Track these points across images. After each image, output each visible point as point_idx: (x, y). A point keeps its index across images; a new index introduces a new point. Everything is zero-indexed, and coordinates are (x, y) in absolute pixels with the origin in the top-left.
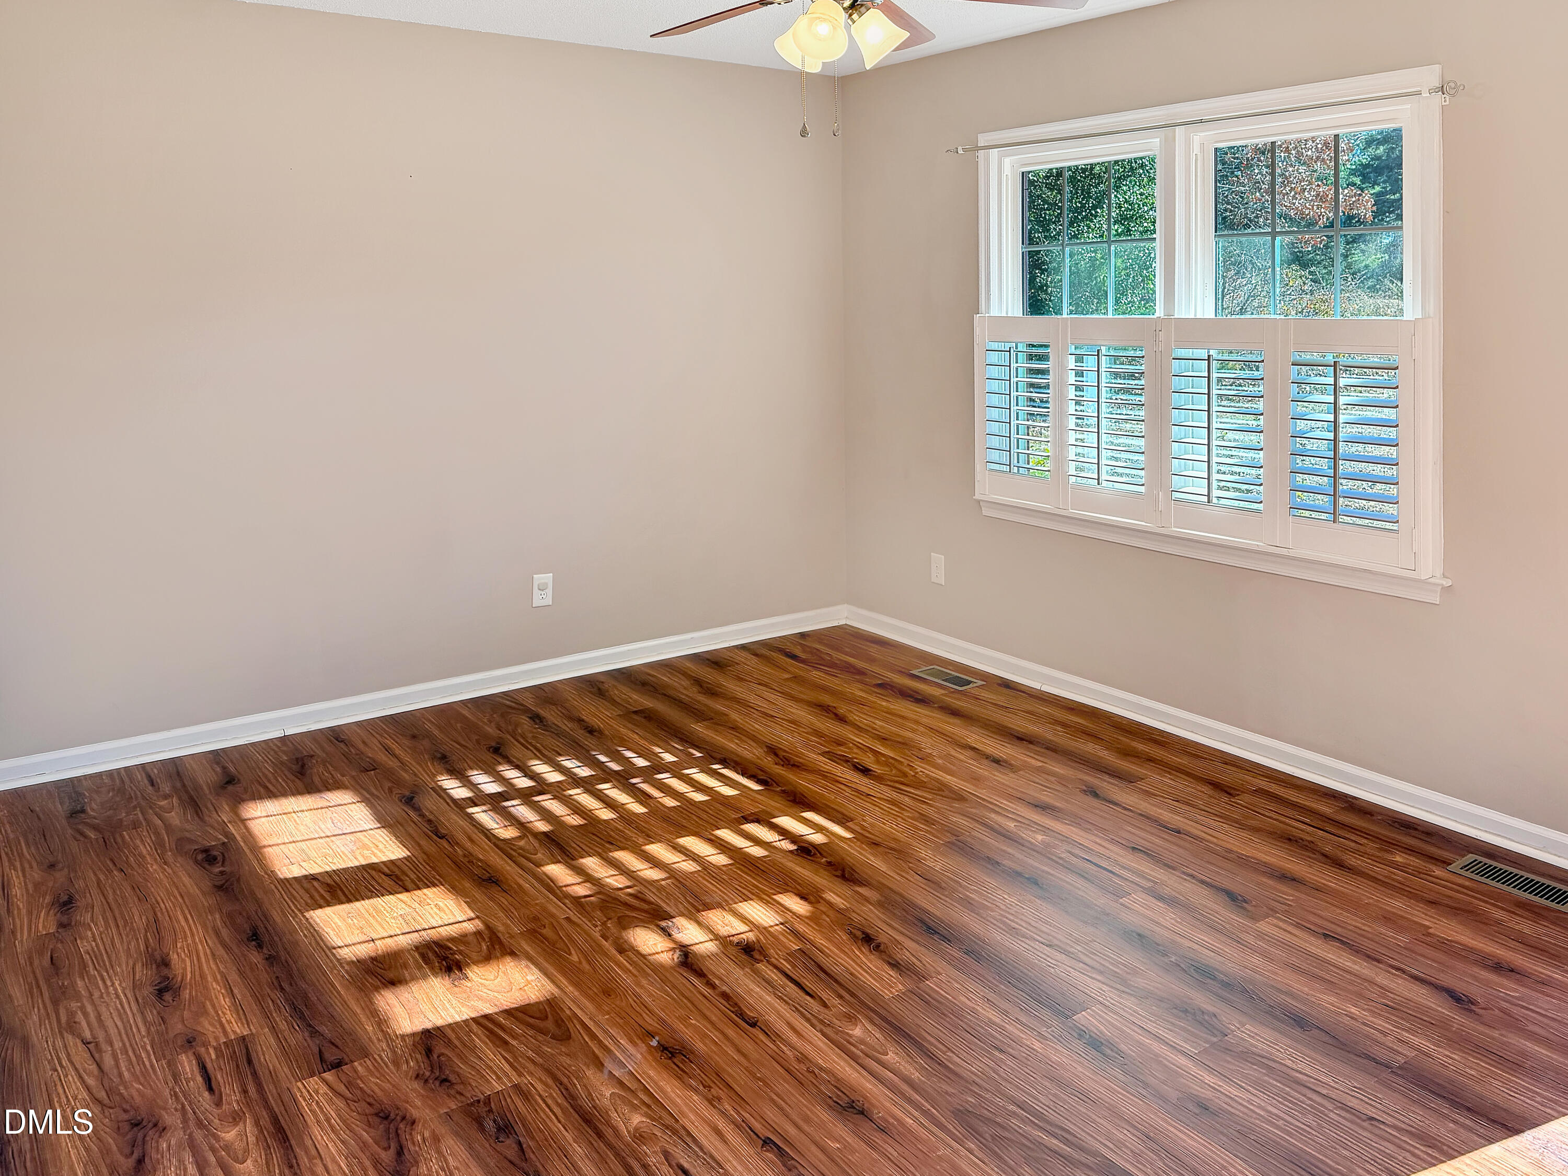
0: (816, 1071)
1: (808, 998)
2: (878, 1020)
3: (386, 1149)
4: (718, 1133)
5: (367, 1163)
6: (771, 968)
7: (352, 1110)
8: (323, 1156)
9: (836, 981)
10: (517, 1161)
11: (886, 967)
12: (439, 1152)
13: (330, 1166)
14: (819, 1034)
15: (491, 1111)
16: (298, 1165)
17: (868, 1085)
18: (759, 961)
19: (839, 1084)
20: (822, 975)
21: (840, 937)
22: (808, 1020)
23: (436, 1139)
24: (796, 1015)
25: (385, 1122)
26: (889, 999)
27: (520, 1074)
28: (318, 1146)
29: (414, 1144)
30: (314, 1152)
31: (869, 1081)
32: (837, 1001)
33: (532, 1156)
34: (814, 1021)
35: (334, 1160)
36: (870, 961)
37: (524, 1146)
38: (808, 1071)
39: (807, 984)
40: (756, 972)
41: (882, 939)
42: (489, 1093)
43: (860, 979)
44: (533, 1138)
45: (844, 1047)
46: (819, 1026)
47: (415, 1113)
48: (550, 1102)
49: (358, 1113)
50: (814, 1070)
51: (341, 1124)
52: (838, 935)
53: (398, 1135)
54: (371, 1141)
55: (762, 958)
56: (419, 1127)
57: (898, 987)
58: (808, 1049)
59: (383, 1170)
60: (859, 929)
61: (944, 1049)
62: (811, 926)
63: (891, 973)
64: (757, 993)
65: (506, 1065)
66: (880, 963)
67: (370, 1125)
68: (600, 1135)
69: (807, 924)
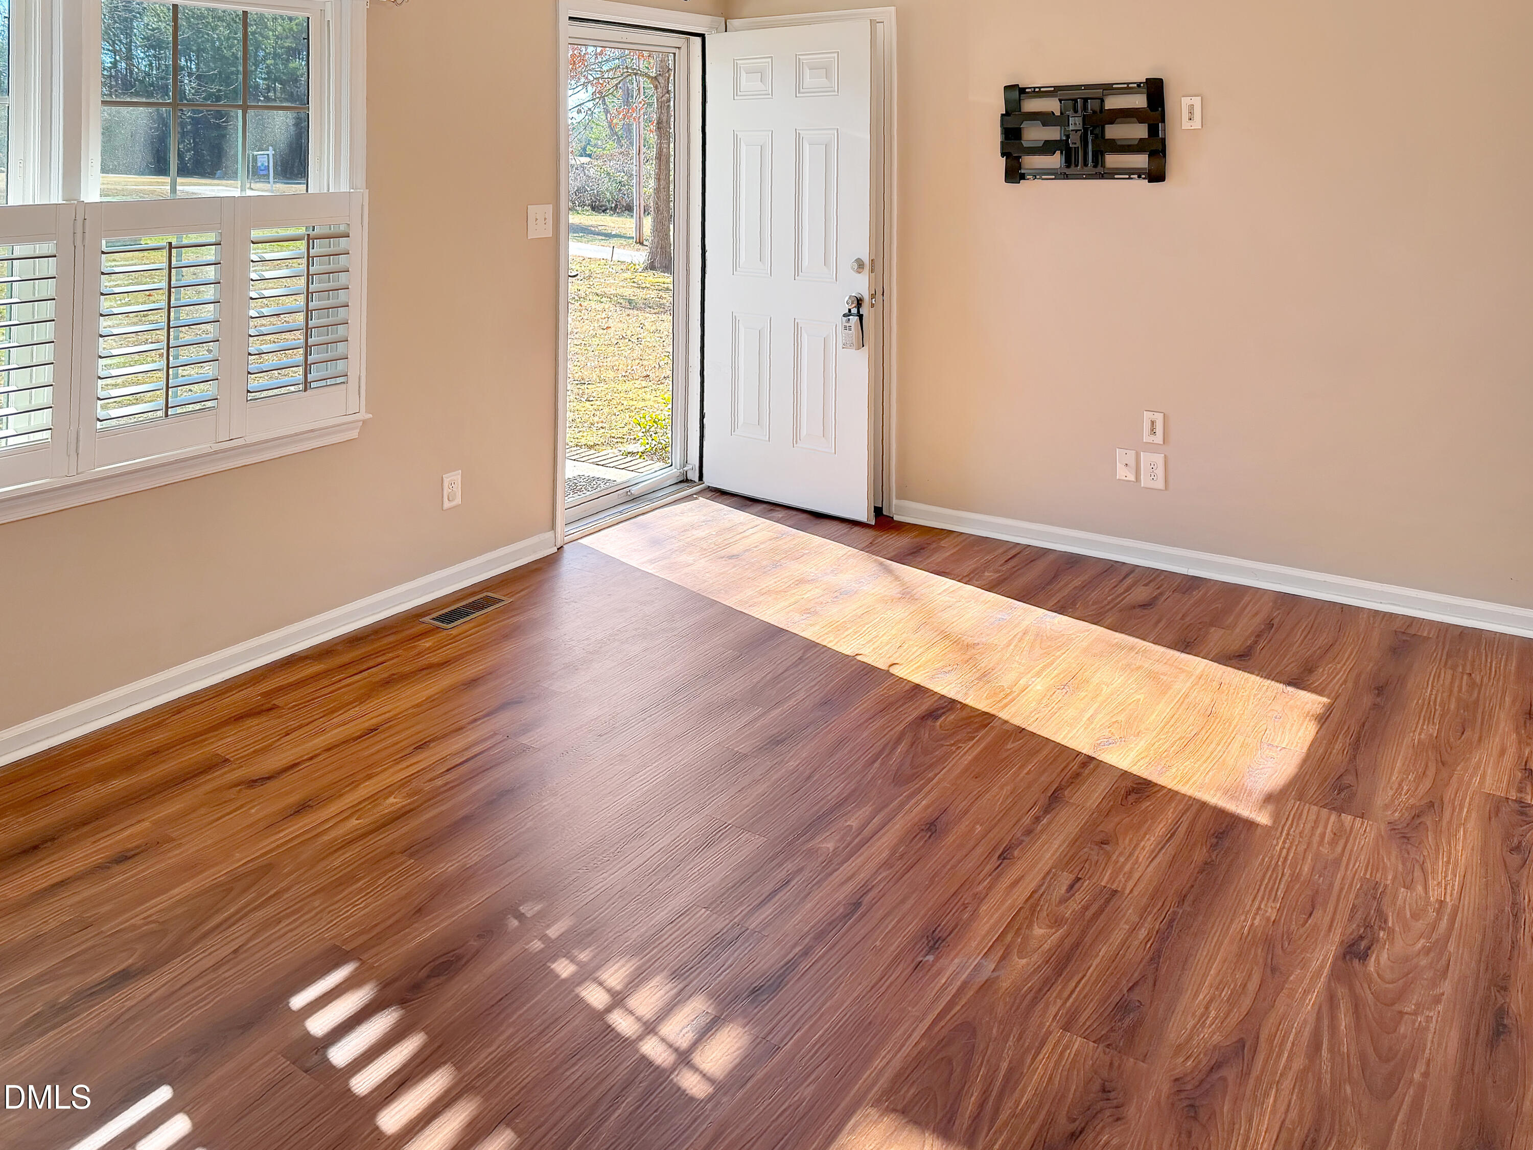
3: (1224, 1079)
4: (1016, 883)
5: (1252, 1082)
7: (1210, 1145)
8: (1280, 1123)
10: (1150, 981)
12: (1190, 1038)
13: (1283, 1109)
15: (1112, 1030)
16: (1307, 1136)
23: (1179, 1049)
25: (1197, 1104)
27: (1049, 1033)
28: (1275, 1137)
29: (1199, 1062)
30: (1284, 1135)
33: (1136, 974)
35: (1274, 1111)
37: (1131, 985)
38: (901, 859)
42: (1091, 1044)
44: (1118, 983)
45: (855, 848)
47: (1166, 1088)
48: (1066, 994)
49: (1209, 1135)
51: (1234, 1139)
53: (1201, 1082)
54: (1227, 1098)
56: (1178, 1072)
59: (1245, 1065)
65: (1044, 1051)
67: (1213, 1114)
68: (1077, 945)
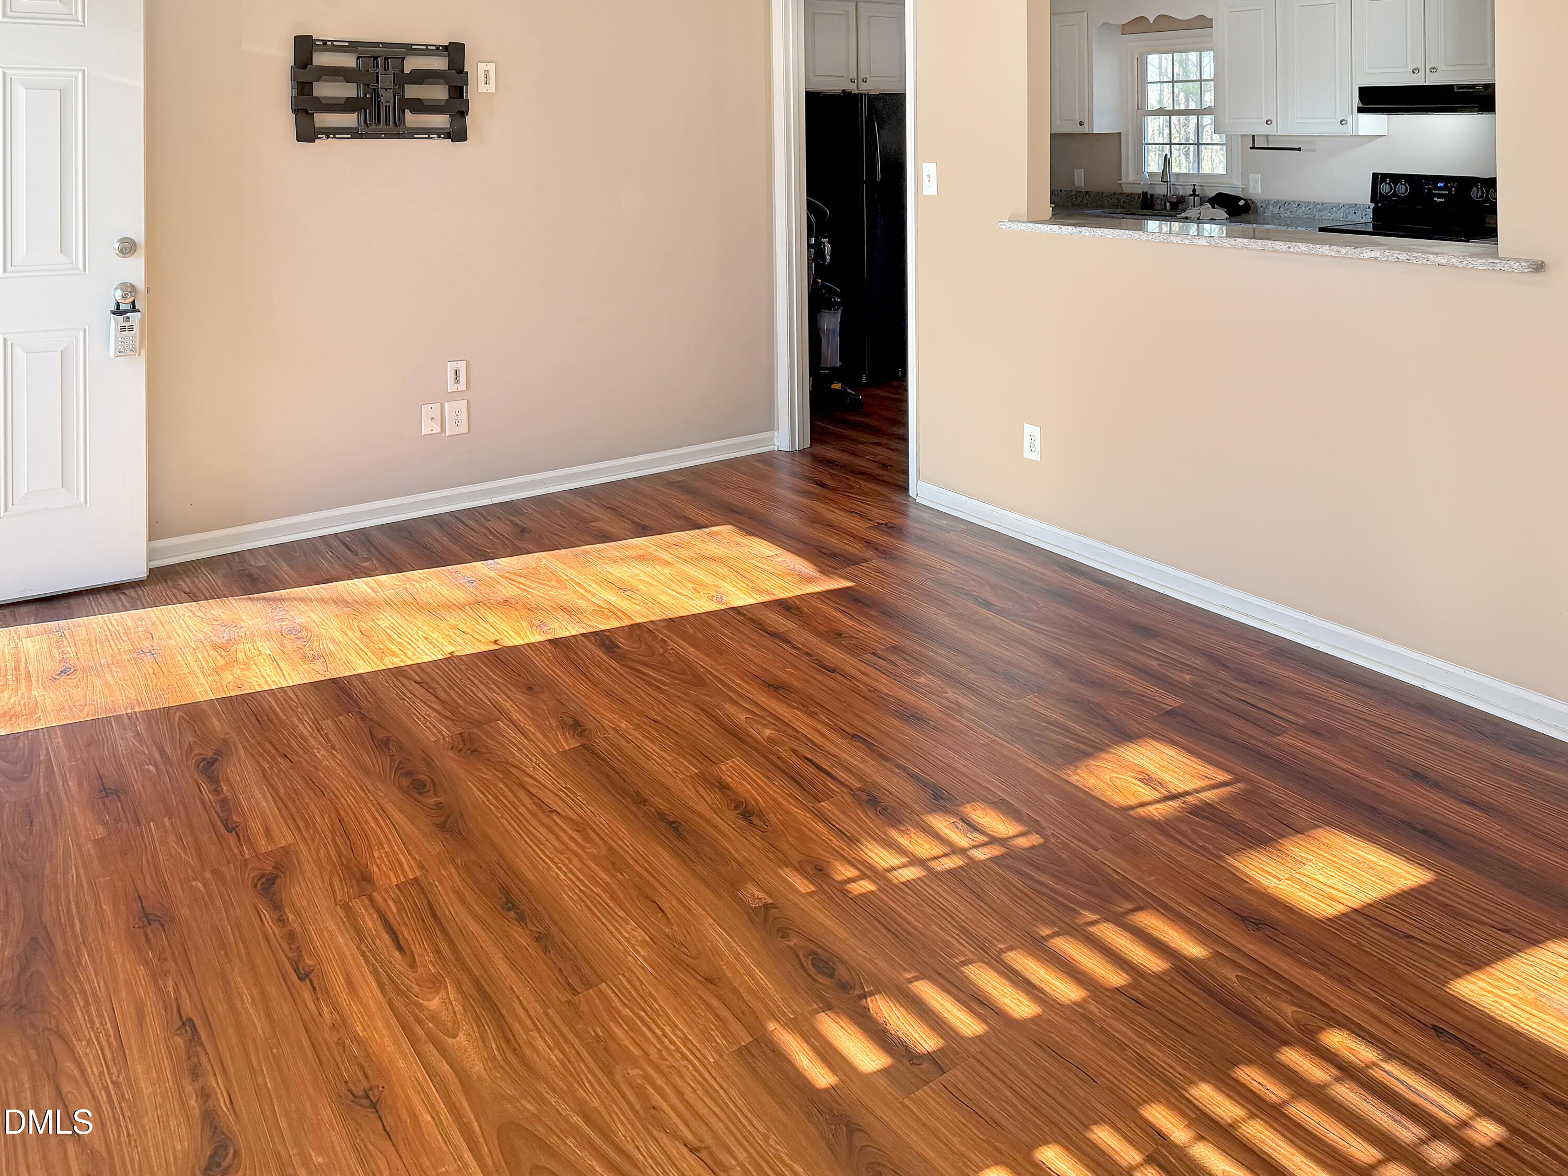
0: (802, 707)
1: (809, 757)
2: (750, 740)
6: (847, 783)
9: (783, 771)
11: (733, 785)
14: (799, 729)
17: (763, 699)
18: (859, 789)
19: (786, 701)
20: (797, 777)
21: (777, 817)
22: (809, 740)
24: (820, 743)
26: (737, 756)
31: (762, 702)
32: (784, 754)
34: (803, 739)
36: (748, 790)
38: (807, 707)
39: (811, 769)
40: (860, 778)
41: (731, 815)
43: (761, 773)
45: (779, 722)
46: (799, 735)
50: (805, 709)
52: (779, 820)
55: (857, 792)
57: (727, 768)
58: (808, 721)
60: (756, 826)
61: (700, 722)
62: (809, 829)
63: (729, 779)
64: (857, 760)
66: (739, 790)
69: (813, 832)
